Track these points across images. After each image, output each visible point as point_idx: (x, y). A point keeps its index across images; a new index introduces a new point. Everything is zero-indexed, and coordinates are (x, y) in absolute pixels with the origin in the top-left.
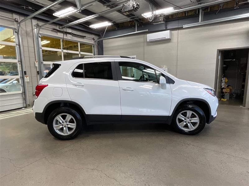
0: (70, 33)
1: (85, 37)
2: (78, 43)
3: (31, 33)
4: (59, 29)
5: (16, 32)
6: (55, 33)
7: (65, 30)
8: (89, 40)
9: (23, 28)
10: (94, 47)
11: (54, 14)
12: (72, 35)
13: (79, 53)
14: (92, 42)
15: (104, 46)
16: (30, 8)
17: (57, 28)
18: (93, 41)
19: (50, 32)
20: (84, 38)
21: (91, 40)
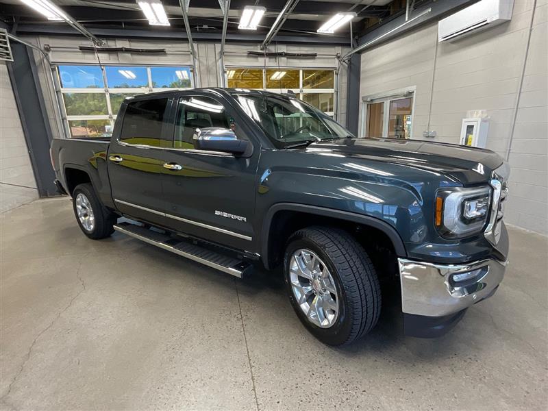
0: (281, 55)
1: (315, 55)
2: (299, 71)
3: (214, 68)
4: (261, 51)
5: (191, 71)
6: (255, 59)
7: (272, 49)
8: (326, 59)
9: (202, 62)
10: (337, 74)
11: (239, 28)
12: (288, 58)
13: (299, 92)
14: (334, 64)
15: (362, 69)
16: (205, 27)
17: (258, 49)
18: (337, 61)
19: (245, 59)
20: (314, 58)
21: (330, 60)
